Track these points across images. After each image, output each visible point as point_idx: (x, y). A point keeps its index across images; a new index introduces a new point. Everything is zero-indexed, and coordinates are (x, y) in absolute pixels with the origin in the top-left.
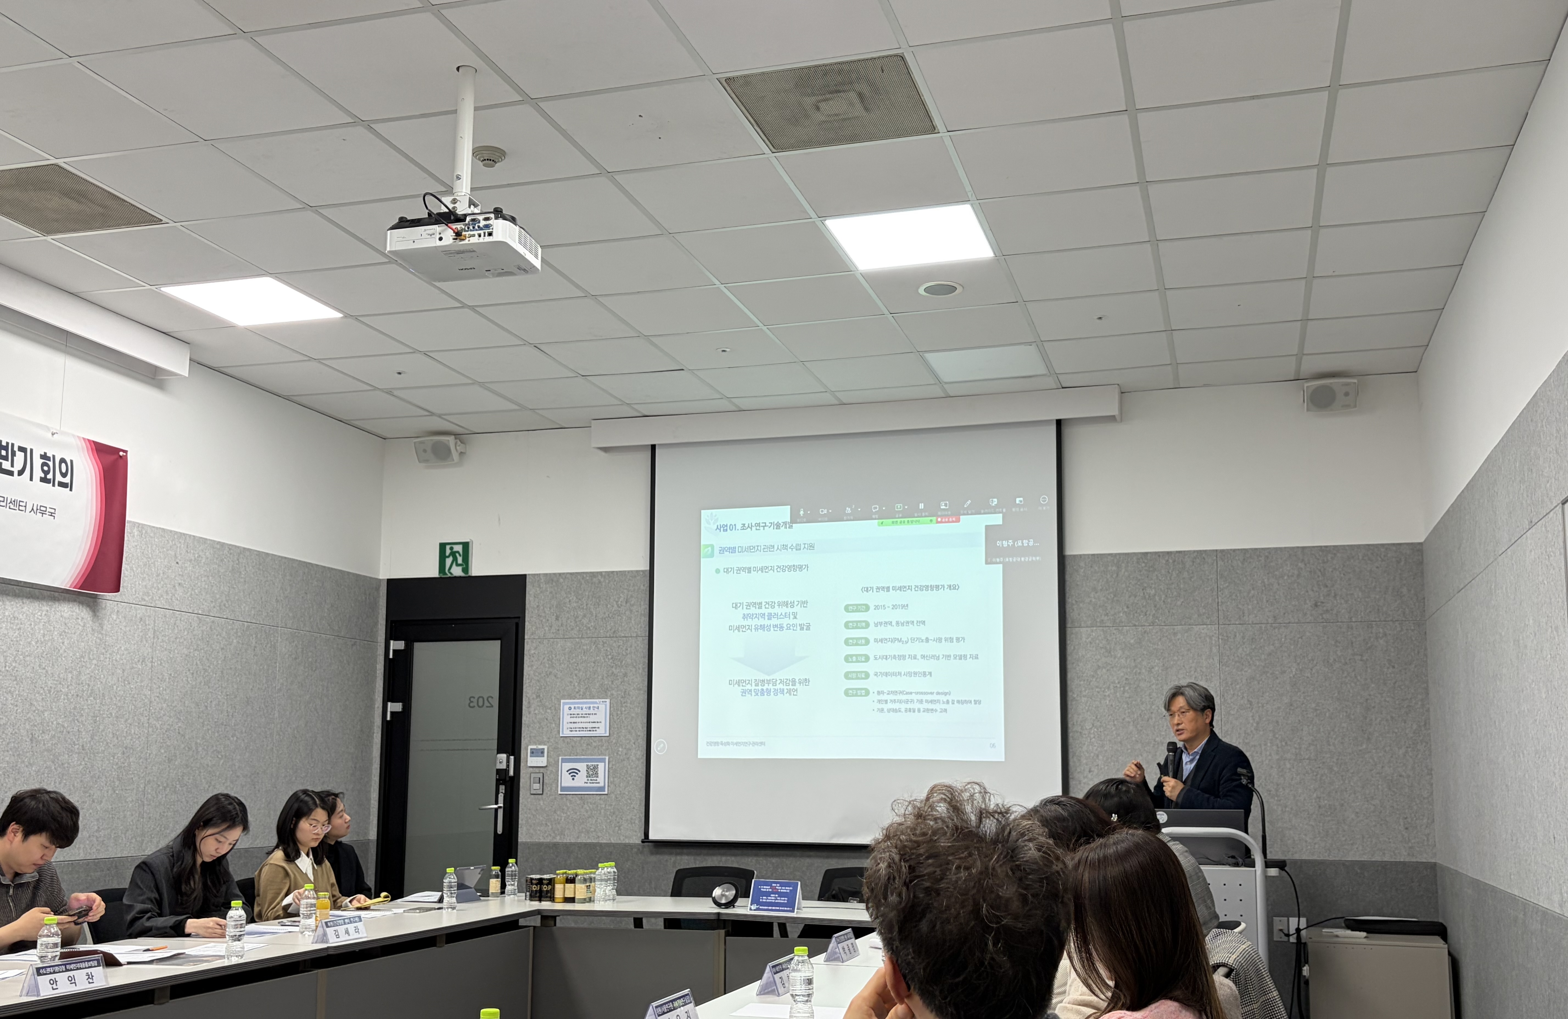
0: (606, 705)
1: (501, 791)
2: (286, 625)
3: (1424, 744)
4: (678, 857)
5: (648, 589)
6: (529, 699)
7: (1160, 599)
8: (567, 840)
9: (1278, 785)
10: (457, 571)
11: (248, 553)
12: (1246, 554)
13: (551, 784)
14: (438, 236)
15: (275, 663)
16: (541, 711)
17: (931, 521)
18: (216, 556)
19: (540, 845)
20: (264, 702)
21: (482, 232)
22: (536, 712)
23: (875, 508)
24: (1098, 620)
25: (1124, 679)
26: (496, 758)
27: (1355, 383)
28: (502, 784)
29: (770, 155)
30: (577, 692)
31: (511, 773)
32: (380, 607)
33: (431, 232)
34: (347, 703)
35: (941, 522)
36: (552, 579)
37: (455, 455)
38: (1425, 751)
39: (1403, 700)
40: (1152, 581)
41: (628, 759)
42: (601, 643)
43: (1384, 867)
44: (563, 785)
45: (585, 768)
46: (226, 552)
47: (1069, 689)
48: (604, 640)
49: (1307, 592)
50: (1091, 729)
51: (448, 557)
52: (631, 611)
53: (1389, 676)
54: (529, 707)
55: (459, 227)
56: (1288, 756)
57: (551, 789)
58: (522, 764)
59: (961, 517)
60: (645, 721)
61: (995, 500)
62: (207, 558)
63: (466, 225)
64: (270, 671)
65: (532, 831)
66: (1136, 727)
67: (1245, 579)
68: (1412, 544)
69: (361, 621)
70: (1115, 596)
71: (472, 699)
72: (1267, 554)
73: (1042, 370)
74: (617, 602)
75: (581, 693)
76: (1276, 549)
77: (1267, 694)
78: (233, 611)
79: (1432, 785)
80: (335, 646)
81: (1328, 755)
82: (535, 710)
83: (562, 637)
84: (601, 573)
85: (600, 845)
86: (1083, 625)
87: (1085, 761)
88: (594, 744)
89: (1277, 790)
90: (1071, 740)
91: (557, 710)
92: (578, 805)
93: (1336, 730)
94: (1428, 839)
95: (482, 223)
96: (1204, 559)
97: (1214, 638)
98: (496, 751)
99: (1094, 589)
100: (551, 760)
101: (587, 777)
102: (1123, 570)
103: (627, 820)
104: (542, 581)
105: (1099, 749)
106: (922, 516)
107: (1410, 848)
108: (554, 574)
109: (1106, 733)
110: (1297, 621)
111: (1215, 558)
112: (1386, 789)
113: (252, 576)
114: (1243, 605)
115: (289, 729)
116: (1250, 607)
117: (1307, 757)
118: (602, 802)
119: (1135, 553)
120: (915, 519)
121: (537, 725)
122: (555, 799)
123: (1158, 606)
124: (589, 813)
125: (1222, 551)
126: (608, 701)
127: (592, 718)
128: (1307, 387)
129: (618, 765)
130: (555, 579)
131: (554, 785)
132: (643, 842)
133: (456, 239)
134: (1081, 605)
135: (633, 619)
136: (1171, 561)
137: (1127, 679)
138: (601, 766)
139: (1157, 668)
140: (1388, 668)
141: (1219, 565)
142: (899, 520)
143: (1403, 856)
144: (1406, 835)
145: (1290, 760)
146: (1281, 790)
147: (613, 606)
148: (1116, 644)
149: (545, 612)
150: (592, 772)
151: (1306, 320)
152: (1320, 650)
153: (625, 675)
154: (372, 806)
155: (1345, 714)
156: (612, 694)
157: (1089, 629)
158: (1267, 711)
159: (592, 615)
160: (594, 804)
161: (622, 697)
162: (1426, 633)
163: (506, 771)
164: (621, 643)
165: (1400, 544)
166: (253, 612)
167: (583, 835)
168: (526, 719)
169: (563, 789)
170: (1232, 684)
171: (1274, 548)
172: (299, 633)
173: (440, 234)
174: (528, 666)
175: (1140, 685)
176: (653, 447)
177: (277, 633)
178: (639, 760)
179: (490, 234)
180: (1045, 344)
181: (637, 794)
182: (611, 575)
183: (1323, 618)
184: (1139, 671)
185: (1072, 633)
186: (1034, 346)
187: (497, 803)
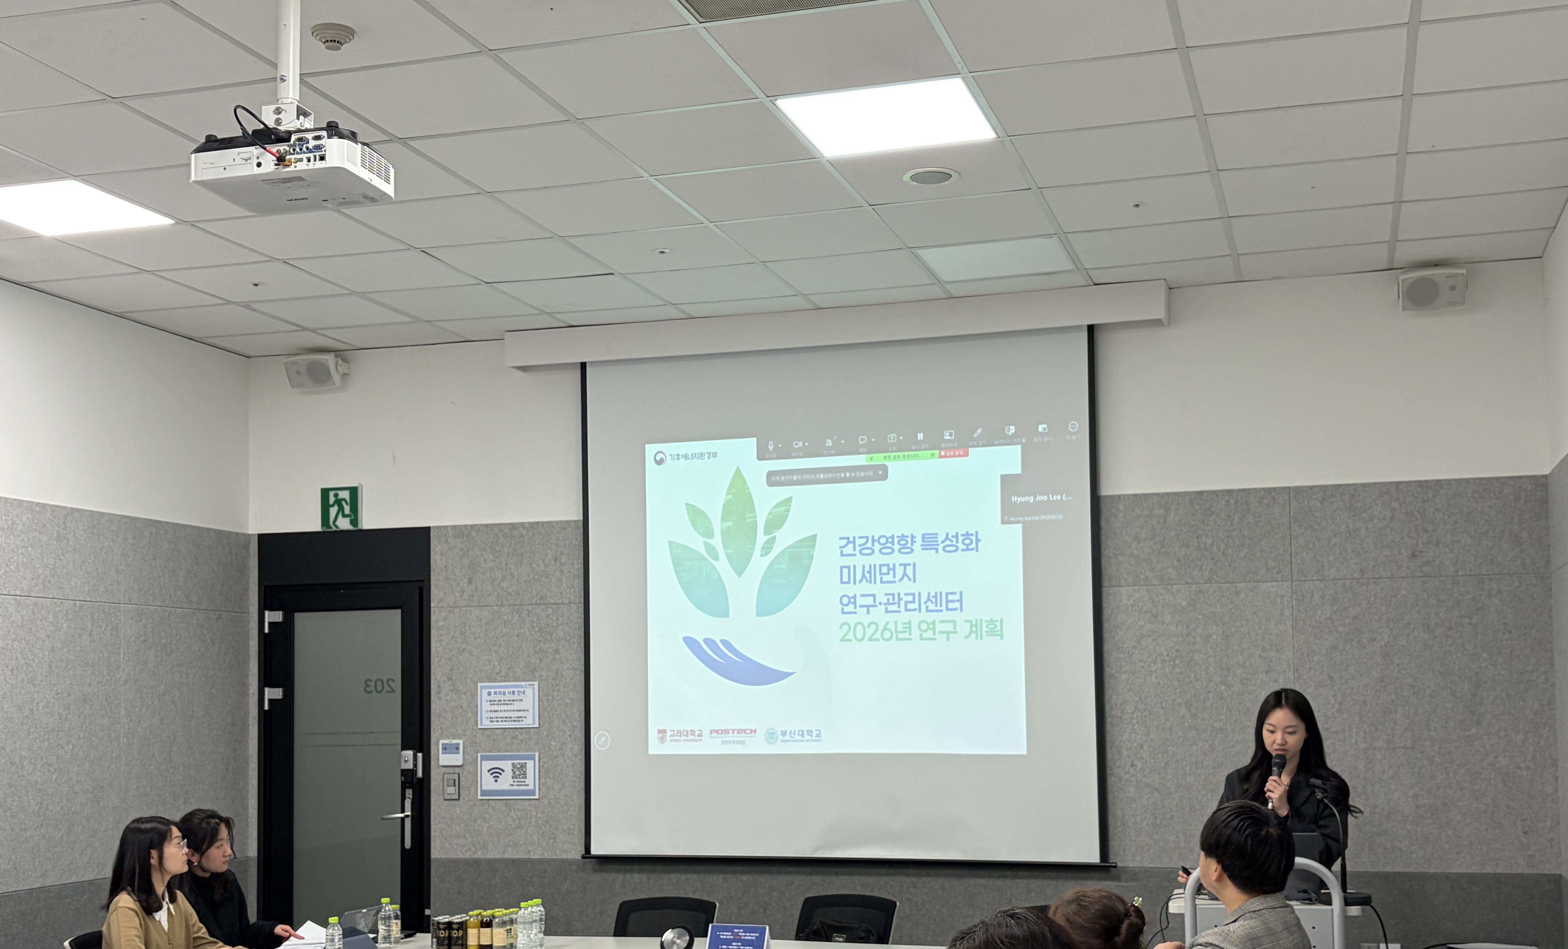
0: (534, 689)
1: (407, 795)
2: (130, 600)
3: (1548, 728)
4: (628, 876)
5: (582, 544)
6: (438, 682)
7: (1219, 550)
8: (491, 856)
9: (1365, 780)
10: (344, 524)
11: (77, 514)
12: (1327, 492)
13: (469, 788)
14: (256, 161)
15: (119, 648)
16: (454, 696)
17: (933, 455)
18: (36, 521)
19: (457, 862)
20: (106, 698)
21: (311, 155)
22: (448, 698)
23: (862, 440)
24: (1142, 577)
25: (1174, 650)
26: (400, 756)
27: (1462, 274)
28: (409, 788)
29: (695, 26)
30: (498, 674)
31: (420, 774)
32: (251, 569)
33: (246, 156)
34: (213, 691)
35: (945, 457)
36: (462, 532)
37: (336, 377)
38: (1548, 737)
39: (1522, 673)
40: (1209, 528)
41: (563, 755)
42: (526, 612)
43: (1498, 879)
44: (484, 788)
45: (511, 767)
46: (48, 515)
47: (1106, 664)
48: (530, 608)
49: (1403, 538)
50: (1133, 713)
51: (333, 506)
52: (562, 572)
53: (1504, 643)
54: (439, 692)
55: (281, 148)
56: (1379, 744)
57: (469, 793)
58: (433, 763)
59: (970, 449)
60: (583, 707)
61: (1012, 428)
62: (24, 525)
63: (291, 146)
64: (112, 660)
65: (447, 845)
66: (1190, 710)
67: (1325, 524)
68: (1534, 476)
69: (226, 588)
70: (1163, 546)
71: (368, 683)
72: (1352, 492)
73: (1068, 265)
74: (544, 560)
75: (503, 674)
76: (1364, 486)
77: (1353, 667)
78: (60, 588)
79: (1557, 778)
80: (195, 622)
81: (1427, 743)
82: (446, 696)
83: (476, 604)
84: (522, 524)
85: (532, 861)
86: (1123, 583)
87: (1126, 753)
88: (521, 737)
89: (1364, 787)
90: (1108, 727)
91: (474, 695)
92: (503, 812)
93: (1438, 711)
94: (1551, 846)
95: (312, 144)
96: (1274, 498)
97: (1285, 598)
98: (400, 747)
99: (1137, 538)
100: (468, 757)
101: (513, 777)
102: (1173, 514)
103: (564, 831)
104: (451, 534)
105: (1144, 738)
106: (920, 450)
107: (1530, 856)
108: (465, 526)
109: (1152, 717)
110: (1389, 575)
111: (1287, 497)
112: (1500, 785)
113: (84, 542)
114: (1323, 556)
115: (140, 730)
116: (1331, 558)
117: (1401, 745)
118: (532, 809)
119: (1186, 493)
120: (912, 453)
121: (450, 714)
122: (475, 805)
123: (1216, 558)
124: (517, 822)
125: (1297, 489)
126: (536, 683)
127: (517, 706)
128: (1403, 280)
129: (550, 762)
130: (466, 532)
131: (473, 789)
132: (583, 857)
133: (279, 165)
134: (1120, 558)
135: (564, 581)
136: (1232, 502)
137: (1177, 650)
138: (530, 764)
139: (1214, 637)
140: (1504, 633)
141: (1292, 507)
142: (892, 454)
143: (1521, 867)
144: (1525, 840)
145: (1380, 749)
146: (1369, 786)
147: (538, 566)
148: (1163, 607)
149: (454, 574)
150: (520, 772)
151: (1398, 202)
152: (1419, 612)
153: (557, 651)
154: (250, 815)
155: (1449, 691)
156: (541, 676)
157: (1130, 588)
158: (1352, 689)
159: (513, 577)
160: (523, 810)
161: (553, 679)
162: (1550, 589)
163: (413, 772)
164: (550, 611)
165: (1520, 477)
166: (86, 588)
167: (510, 849)
168: (436, 706)
169: (484, 793)
170: (1308, 655)
171: (1361, 484)
172: (147, 609)
173: (258, 158)
174: (436, 642)
175: (1195, 657)
176: (583, 365)
177: (119, 611)
178: (576, 756)
179: (322, 158)
180: (1069, 236)
181: (575, 798)
182: (536, 526)
183: (1422, 572)
184: (1192, 640)
185: (1110, 594)
186: (1055, 240)
187: (403, 811)
